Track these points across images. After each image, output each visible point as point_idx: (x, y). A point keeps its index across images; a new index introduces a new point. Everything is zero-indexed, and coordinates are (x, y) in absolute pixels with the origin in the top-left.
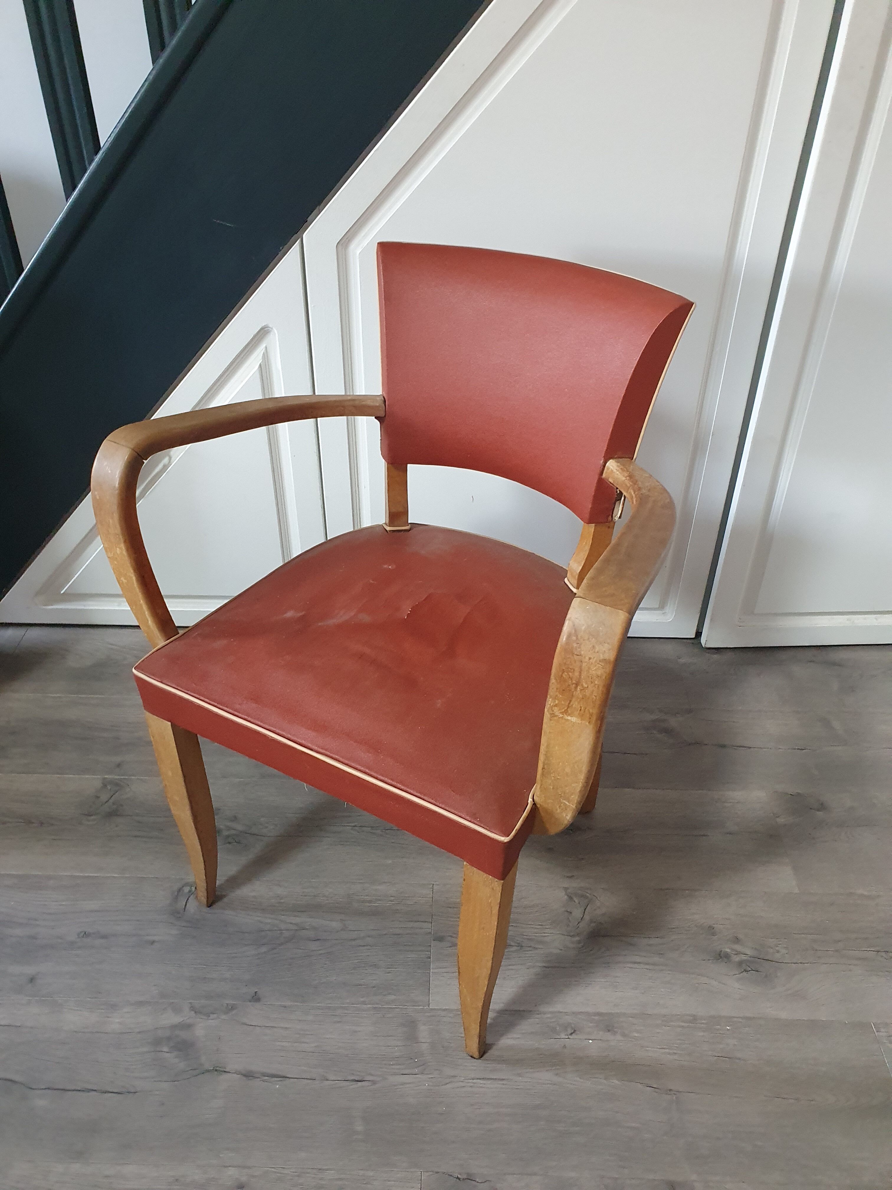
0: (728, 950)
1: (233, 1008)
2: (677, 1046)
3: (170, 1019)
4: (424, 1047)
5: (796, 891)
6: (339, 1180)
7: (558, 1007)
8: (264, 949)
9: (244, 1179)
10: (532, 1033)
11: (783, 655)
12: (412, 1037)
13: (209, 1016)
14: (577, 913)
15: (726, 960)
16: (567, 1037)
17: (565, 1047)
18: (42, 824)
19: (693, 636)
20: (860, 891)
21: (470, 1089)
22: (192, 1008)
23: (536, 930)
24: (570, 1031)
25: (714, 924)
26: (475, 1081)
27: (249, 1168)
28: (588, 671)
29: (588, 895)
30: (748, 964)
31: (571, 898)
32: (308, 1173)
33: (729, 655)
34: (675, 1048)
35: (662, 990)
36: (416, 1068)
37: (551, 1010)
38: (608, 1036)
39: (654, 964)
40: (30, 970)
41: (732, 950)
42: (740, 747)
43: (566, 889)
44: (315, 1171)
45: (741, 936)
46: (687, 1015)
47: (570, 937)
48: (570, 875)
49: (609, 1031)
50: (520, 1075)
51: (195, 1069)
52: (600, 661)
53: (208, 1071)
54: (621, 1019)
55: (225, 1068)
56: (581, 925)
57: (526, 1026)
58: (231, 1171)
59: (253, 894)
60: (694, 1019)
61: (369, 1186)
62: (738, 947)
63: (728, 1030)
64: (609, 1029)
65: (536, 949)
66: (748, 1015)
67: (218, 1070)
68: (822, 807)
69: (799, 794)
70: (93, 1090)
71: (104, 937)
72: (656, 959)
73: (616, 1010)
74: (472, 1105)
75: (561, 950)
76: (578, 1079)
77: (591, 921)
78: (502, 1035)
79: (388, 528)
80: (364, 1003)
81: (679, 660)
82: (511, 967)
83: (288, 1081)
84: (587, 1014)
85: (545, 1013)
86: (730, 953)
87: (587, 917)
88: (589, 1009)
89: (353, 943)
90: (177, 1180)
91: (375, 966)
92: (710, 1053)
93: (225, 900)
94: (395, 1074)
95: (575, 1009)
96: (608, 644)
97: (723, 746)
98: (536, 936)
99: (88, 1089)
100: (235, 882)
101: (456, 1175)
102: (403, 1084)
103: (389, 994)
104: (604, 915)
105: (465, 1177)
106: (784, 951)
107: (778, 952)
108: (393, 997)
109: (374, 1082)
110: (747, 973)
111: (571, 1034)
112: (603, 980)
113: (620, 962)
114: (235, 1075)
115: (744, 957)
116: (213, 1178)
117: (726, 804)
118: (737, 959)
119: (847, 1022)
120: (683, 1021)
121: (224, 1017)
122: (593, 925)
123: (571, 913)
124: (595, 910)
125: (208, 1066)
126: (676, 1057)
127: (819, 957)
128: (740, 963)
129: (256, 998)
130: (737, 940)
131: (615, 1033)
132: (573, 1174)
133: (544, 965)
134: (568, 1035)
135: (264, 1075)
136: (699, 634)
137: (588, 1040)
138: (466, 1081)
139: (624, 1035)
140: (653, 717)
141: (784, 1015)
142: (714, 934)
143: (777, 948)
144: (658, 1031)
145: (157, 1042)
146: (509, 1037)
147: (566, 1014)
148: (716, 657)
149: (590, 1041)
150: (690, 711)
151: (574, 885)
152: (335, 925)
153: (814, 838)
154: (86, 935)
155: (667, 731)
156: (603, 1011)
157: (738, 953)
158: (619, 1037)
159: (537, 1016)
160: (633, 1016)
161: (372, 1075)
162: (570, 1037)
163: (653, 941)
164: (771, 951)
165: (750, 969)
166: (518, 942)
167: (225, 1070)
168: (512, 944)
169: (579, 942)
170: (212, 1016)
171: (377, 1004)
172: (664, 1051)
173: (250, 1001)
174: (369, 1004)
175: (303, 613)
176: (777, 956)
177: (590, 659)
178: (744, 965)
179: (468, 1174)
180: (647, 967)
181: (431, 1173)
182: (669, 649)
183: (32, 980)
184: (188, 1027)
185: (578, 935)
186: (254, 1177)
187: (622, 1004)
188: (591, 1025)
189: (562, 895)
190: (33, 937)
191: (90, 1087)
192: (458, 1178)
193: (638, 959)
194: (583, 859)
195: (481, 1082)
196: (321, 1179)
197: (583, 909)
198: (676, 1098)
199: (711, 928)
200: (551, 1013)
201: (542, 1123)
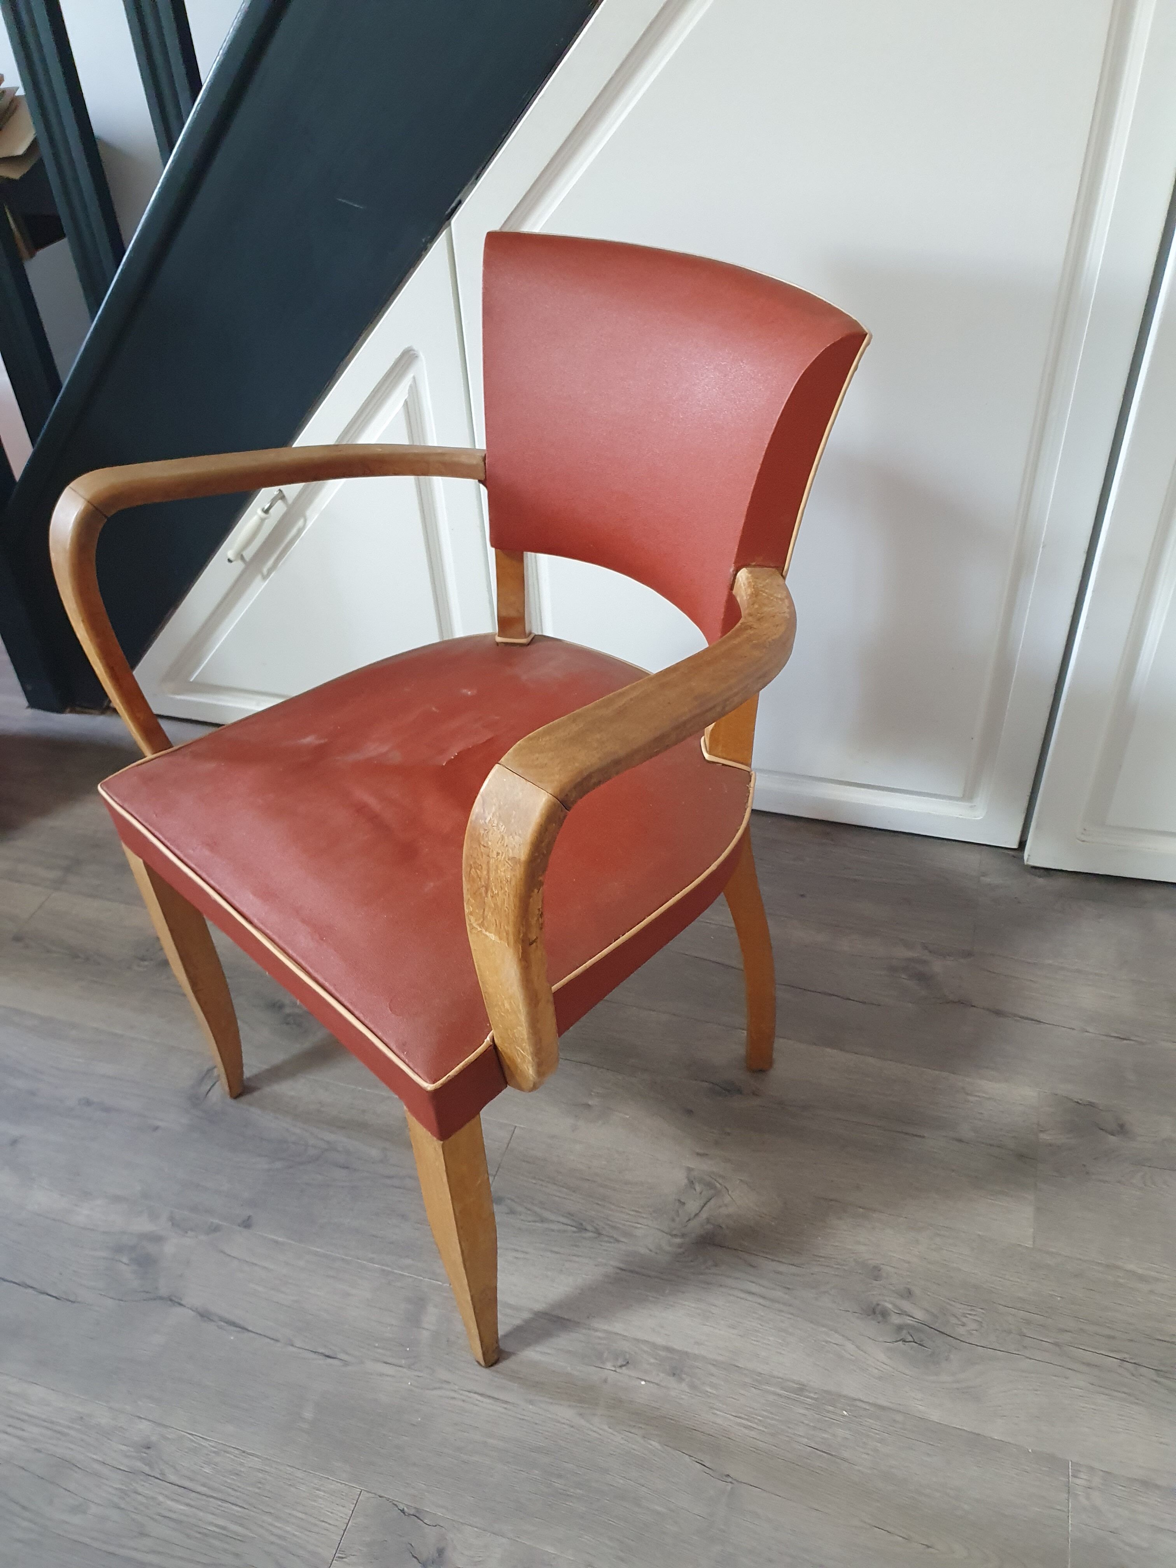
0: (890, 1306)
1: (216, 1229)
2: (761, 1418)
3: (143, 1225)
4: (425, 1334)
5: (1029, 1244)
6: (261, 1471)
7: (618, 1327)
8: (278, 1165)
9: (154, 1438)
10: (569, 1352)
11: (1148, 894)
12: (414, 1320)
13: (187, 1232)
14: (693, 1206)
15: (880, 1318)
16: (614, 1369)
17: (605, 1381)
18: (87, 959)
19: (1015, 846)
20: (1131, 1267)
21: (461, 1404)
22: (172, 1219)
23: (628, 1217)
24: (620, 1362)
25: (883, 1264)
26: (472, 1395)
27: (166, 1426)
28: (496, 870)
29: (718, 1185)
30: (911, 1331)
31: (691, 1183)
32: (228, 1453)
33: (1061, 883)
34: (756, 1421)
35: (770, 1338)
36: (404, 1359)
37: (606, 1327)
38: (672, 1382)
39: (773, 1300)
40: (15, 1131)
41: (895, 1305)
42: (1027, 1018)
43: (689, 1170)
44: (237, 1452)
45: (917, 1291)
46: (793, 1381)
47: (670, 1237)
48: (701, 1151)
49: (674, 1374)
50: (531, 1402)
51: (147, 1292)
52: (509, 859)
53: (161, 1298)
54: (696, 1364)
55: (181, 1299)
56: (692, 1224)
57: (564, 1341)
58: (144, 1426)
59: (292, 1093)
60: (802, 1389)
61: (292, 1489)
62: (906, 1305)
63: (844, 1416)
64: (675, 1373)
65: (618, 1241)
66: (883, 1402)
67: (173, 1301)
68: (1122, 1129)
69: (1091, 1105)
70: (32, 1287)
71: (107, 1110)
72: (779, 1294)
73: (696, 1350)
74: (456, 1424)
75: (651, 1251)
76: (606, 1428)
77: (708, 1221)
78: (528, 1345)
79: (499, 639)
80: (371, 1260)
81: (982, 878)
82: (575, 1258)
83: (246, 1335)
84: (654, 1346)
85: (596, 1330)
86: (890, 1309)
87: (704, 1215)
88: (660, 1341)
89: (388, 1182)
90: (82, 1418)
91: (404, 1217)
92: (805, 1440)
93: (256, 1094)
94: (377, 1360)
95: (640, 1335)
96: (519, 835)
97: (999, 1013)
98: (624, 1225)
99: (26, 1284)
100: (276, 1073)
101: (401, 1507)
102: (381, 1375)
103: (407, 1257)
104: (729, 1216)
105: (412, 1512)
106: (974, 1326)
107: (964, 1325)
108: (409, 1261)
109: (346, 1363)
110: (904, 1344)
111: (621, 1366)
112: (693, 1305)
113: (726, 1286)
114: (190, 1311)
115: (908, 1321)
116: (121, 1427)
117: (970, 1098)
118: (896, 1320)
119: (1030, 1451)
120: (783, 1388)
121: (203, 1237)
122: (709, 1227)
123: (684, 1204)
124: (720, 1207)
125: (163, 1291)
126: (753, 1434)
127: (1025, 1347)
128: (900, 1328)
129: (247, 1224)
130: (908, 1294)
131: (681, 1380)
132: (550, 1550)
133: (621, 1265)
134: (614, 1366)
135: (222, 1319)
136: (1022, 844)
137: (639, 1380)
138: (461, 1392)
139: (693, 1387)
140: (910, 954)
141: (935, 1415)
142: (876, 1278)
143: (964, 1320)
144: (742, 1392)
145: (119, 1249)
146: (538, 1349)
147: (624, 1338)
148: (1041, 881)
149: (643, 1383)
150: (969, 954)
151: (702, 1166)
152: (375, 1153)
153: (1087, 1173)
154: (88, 1103)
155: (924, 978)
156: (675, 1347)
157: (902, 1313)
158: (684, 1386)
159: (584, 1331)
160: (715, 1364)
161: (347, 1353)
162: (618, 1370)
163: (782, 1268)
164: (953, 1320)
165: (910, 1339)
166: (598, 1227)
167: (179, 1301)
168: (589, 1227)
169: (680, 1246)
170: (190, 1233)
171: (388, 1266)
172: (739, 1420)
173: (239, 1226)
174: (378, 1264)
175: (326, 740)
176: (961, 1330)
177: (498, 854)
178: (905, 1332)
179: (417, 1509)
180: (761, 1301)
181: (373, 1495)
182: (973, 859)
183: (14, 1142)
184: (157, 1239)
185: (683, 1235)
186: (166, 1439)
187: (706, 1343)
188: (652, 1361)
189: (680, 1177)
190: (33, 1093)
191: (29, 1282)
192: (403, 1511)
193: (753, 1288)
194: (729, 1134)
195: (479, 1398)
196: (242, 1464)
197: (702, 1202)
198: (732, 1488)
199: (877, 1269)
200: (605, 1331)
201: (537, 1472)
